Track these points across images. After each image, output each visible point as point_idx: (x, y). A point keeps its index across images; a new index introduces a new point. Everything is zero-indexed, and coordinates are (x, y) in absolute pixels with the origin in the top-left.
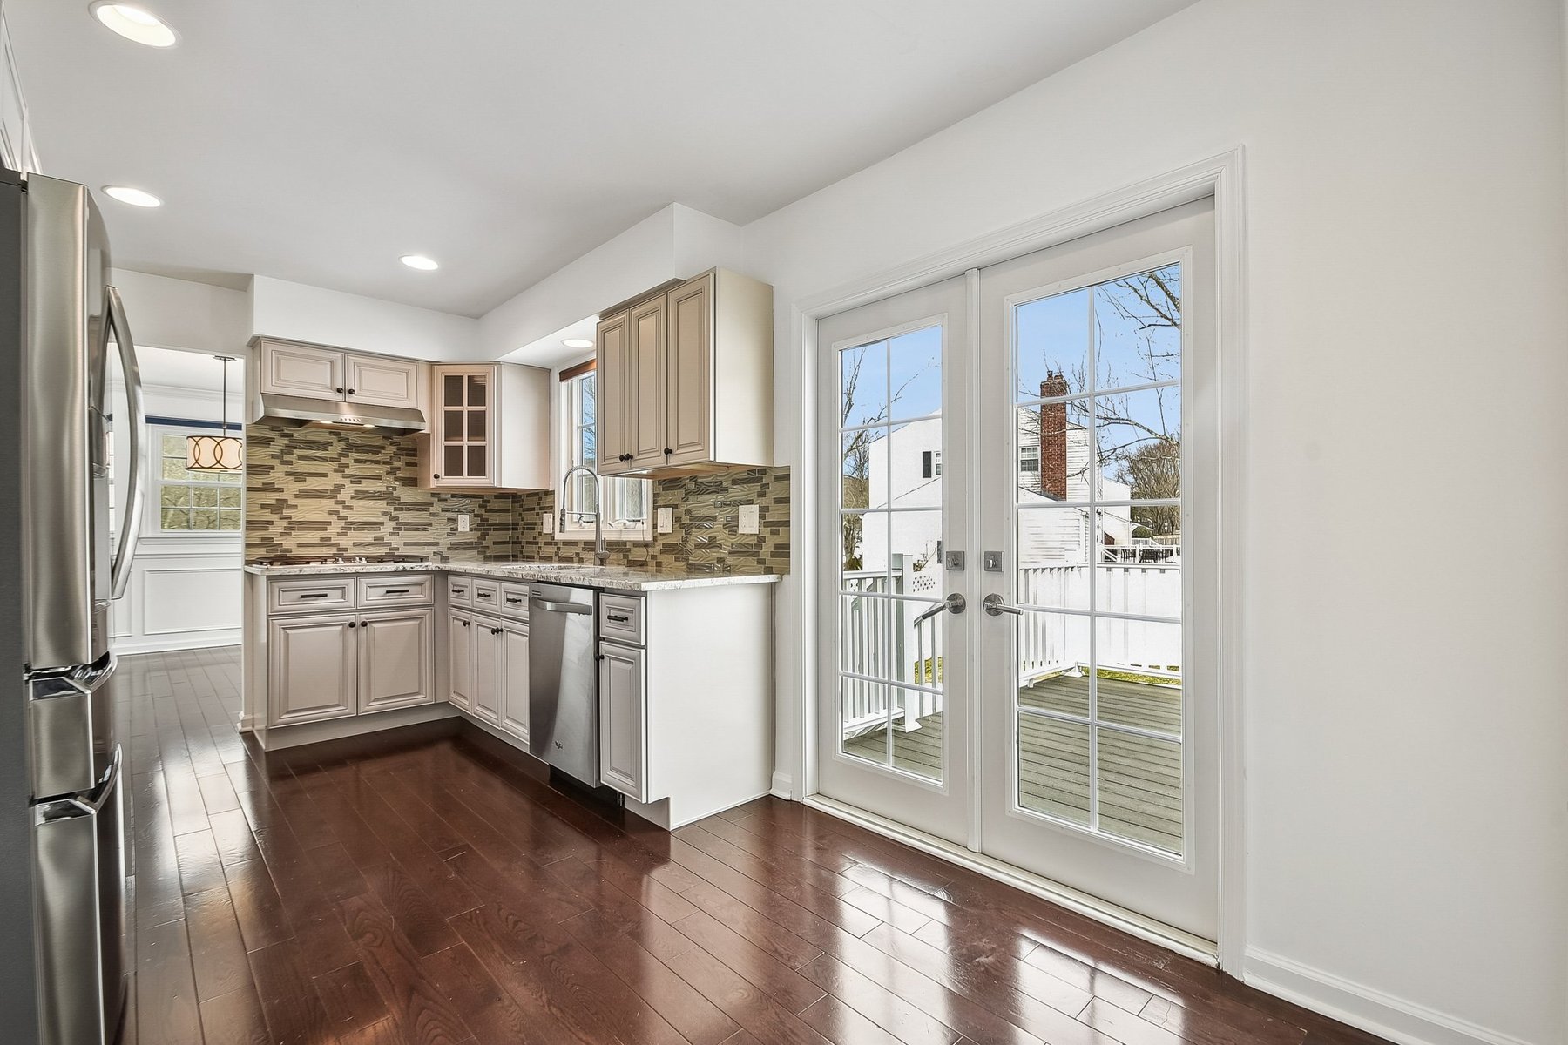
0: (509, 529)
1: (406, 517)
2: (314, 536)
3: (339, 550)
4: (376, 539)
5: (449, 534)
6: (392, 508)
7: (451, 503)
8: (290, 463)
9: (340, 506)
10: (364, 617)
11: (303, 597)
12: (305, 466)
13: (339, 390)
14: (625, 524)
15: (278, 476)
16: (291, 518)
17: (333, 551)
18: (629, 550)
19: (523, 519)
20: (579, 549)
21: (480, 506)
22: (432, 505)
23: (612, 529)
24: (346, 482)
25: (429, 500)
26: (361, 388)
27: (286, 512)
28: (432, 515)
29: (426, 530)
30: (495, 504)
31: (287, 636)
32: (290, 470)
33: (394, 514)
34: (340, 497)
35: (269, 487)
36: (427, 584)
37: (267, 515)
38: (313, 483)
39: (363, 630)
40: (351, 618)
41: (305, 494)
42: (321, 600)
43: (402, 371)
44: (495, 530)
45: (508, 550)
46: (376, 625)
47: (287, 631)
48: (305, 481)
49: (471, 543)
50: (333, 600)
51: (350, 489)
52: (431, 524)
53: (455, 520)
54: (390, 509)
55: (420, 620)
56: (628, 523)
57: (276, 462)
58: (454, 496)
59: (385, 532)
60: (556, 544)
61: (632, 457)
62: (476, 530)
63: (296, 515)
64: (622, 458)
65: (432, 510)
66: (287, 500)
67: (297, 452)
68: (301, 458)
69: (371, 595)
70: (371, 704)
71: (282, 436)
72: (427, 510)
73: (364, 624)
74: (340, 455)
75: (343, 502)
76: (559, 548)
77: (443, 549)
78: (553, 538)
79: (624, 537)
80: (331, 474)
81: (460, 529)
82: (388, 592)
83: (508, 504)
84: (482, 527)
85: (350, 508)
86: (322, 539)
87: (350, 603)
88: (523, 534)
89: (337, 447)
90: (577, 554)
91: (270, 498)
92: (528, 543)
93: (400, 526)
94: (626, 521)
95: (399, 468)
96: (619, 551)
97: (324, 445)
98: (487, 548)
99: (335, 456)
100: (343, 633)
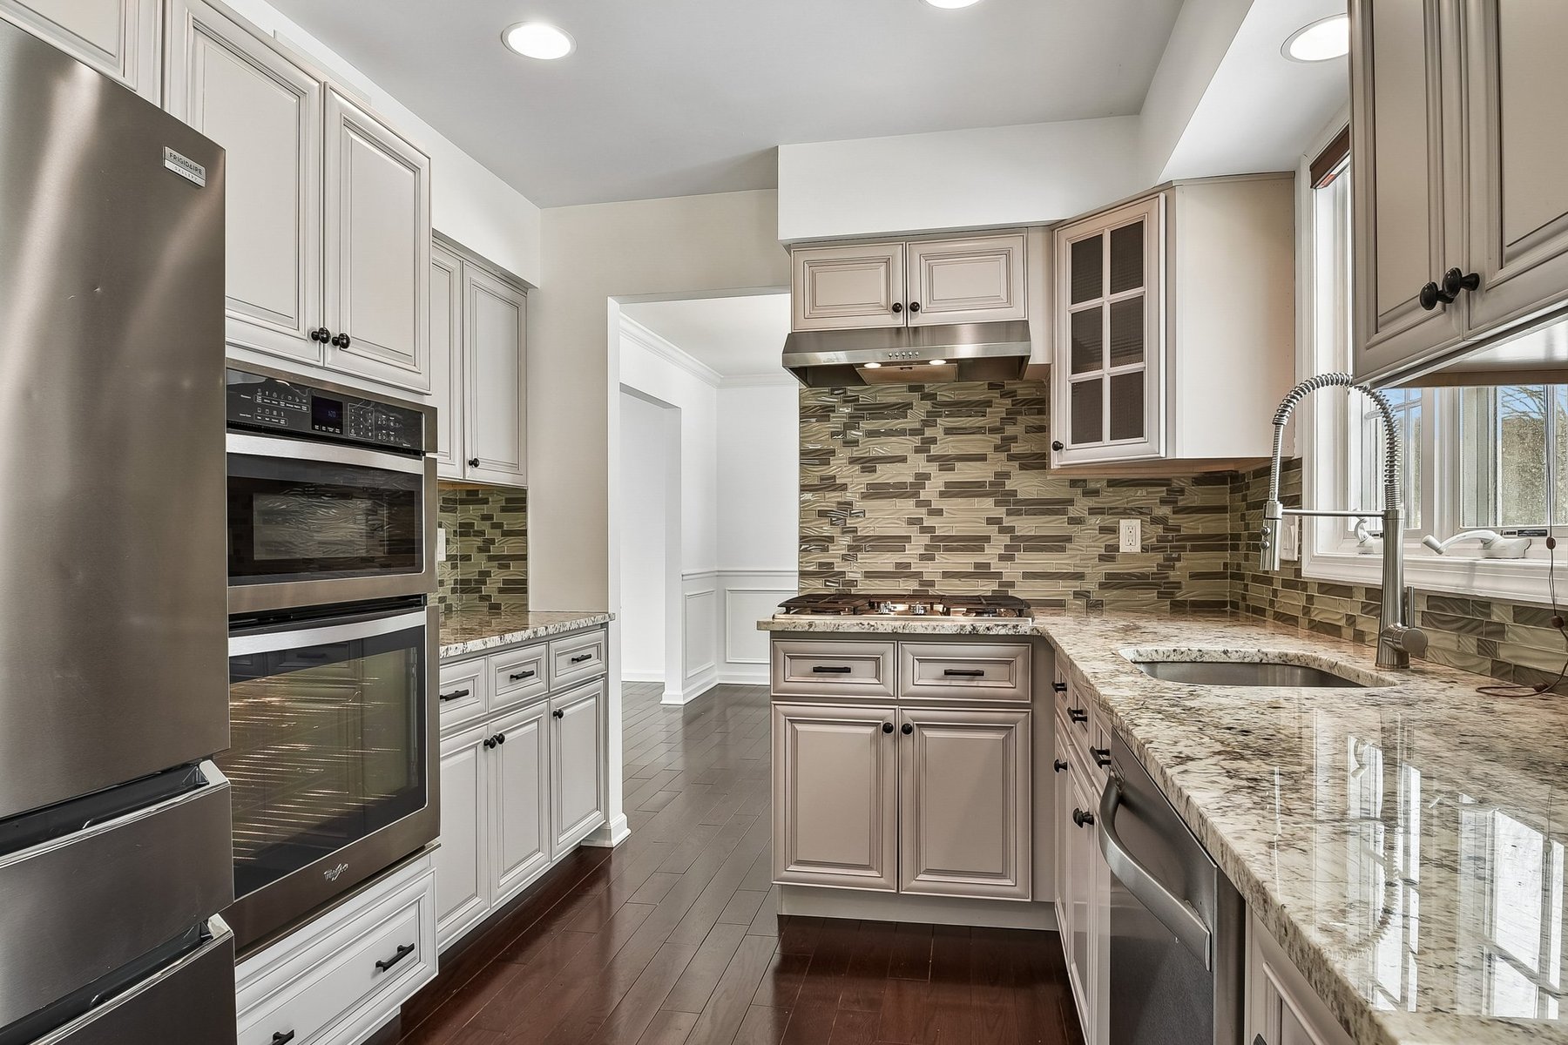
0: (1223, 548)
1: (1026, 526)
2: (886, 561)
3: (923, 583)
4: (977, 565)
5: (1102, 558)
6: (1004, 509)
7: (1109, 498)
8: (855, 443)
9: (924, 510)
10: (910, 715)
11: (817, 670)
12: (878, 448)
13: (897, 308)
14: (1486, 543)
15: (839, 467)
16: (856, 531)
17: (911, 586)
18: (1500, 630)
19: (1247, 527)
20: (1352, 607)
21: (1163, 502)
22: (1071, 502)
23: (1436, 558)
24: (933, 468)
25: (1063, 493)
26: (931, 298)
27: (850, 522)
28: (1074, 521)
29: (1063, 549)
30: (1195, 496)
31: (795, 733)
32: (855, 454)
33: (1008, 521)
34: (923, 495)
35: (829, 484)
36: (1020, 662)
37: (827, 529)
38: (885, 474)
39: (907, 740)
40: (887, 714)
41: (877, 492)
42: (844, 678)
43: (996, 252)
44: (1194, 549)
45: (1224, 590)
46: (928, 733)
47: (799, 727)
48: (875, 471)
49: (1144, 576)
50: (861, 680)
51: (938, 480)
52: (1069, 539)
53: (1114, 530)
54: (1000, 512)
55: (1006, 733)
56: (1500, 541)
57: (836, 444)
58: (1112, 483)
59: (991, 554)
60: (1304, 586)
61: (1473, 282)
62: (1154, 549)
63: (866, 527)
64: (1430, 297)
65: (1073, 511)
66: (850, 504)
67: (866, 425)
68: (871, 434)
69: (923, 679)
70: (921, 877)
71: (846, 401)
72: (1064, 512)
73: (907, 730)
74: (926, 423)
75: (927, 503)
76: (1310, 599)
77: (1091, 585)
78: (1298, 572)
79: (1483, 587)
80: (911, 457)
81: (1124, 547)
82: (947, 673)
83: (1223, 495)
84: (1167, 543)
85: (939, 512)
86: (898, 565)
87: (889, 688)
88: (1247, 558)
89: (920, 410)
90: (1351, 620)
91: (831, 500)
92: (1255, 579)
93: (1019, 544)
94: (1490, 535)
95: (1014, 439)
96: (1464, 627)
97: (903, 409)
98: (1178, 585)
99: (917, 425)
100: (875, 740)
